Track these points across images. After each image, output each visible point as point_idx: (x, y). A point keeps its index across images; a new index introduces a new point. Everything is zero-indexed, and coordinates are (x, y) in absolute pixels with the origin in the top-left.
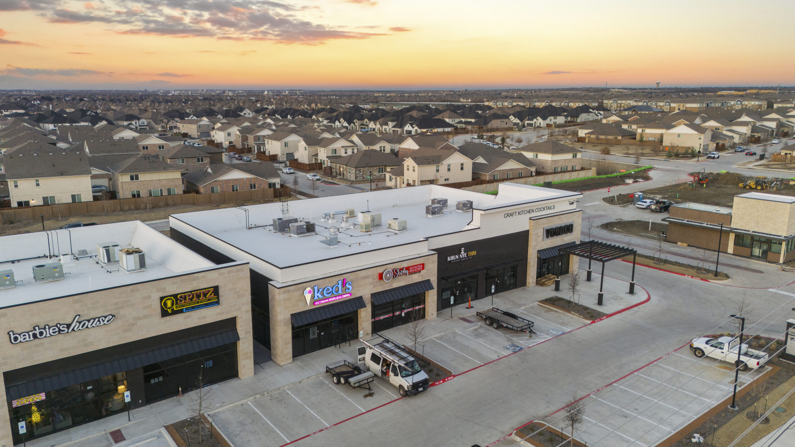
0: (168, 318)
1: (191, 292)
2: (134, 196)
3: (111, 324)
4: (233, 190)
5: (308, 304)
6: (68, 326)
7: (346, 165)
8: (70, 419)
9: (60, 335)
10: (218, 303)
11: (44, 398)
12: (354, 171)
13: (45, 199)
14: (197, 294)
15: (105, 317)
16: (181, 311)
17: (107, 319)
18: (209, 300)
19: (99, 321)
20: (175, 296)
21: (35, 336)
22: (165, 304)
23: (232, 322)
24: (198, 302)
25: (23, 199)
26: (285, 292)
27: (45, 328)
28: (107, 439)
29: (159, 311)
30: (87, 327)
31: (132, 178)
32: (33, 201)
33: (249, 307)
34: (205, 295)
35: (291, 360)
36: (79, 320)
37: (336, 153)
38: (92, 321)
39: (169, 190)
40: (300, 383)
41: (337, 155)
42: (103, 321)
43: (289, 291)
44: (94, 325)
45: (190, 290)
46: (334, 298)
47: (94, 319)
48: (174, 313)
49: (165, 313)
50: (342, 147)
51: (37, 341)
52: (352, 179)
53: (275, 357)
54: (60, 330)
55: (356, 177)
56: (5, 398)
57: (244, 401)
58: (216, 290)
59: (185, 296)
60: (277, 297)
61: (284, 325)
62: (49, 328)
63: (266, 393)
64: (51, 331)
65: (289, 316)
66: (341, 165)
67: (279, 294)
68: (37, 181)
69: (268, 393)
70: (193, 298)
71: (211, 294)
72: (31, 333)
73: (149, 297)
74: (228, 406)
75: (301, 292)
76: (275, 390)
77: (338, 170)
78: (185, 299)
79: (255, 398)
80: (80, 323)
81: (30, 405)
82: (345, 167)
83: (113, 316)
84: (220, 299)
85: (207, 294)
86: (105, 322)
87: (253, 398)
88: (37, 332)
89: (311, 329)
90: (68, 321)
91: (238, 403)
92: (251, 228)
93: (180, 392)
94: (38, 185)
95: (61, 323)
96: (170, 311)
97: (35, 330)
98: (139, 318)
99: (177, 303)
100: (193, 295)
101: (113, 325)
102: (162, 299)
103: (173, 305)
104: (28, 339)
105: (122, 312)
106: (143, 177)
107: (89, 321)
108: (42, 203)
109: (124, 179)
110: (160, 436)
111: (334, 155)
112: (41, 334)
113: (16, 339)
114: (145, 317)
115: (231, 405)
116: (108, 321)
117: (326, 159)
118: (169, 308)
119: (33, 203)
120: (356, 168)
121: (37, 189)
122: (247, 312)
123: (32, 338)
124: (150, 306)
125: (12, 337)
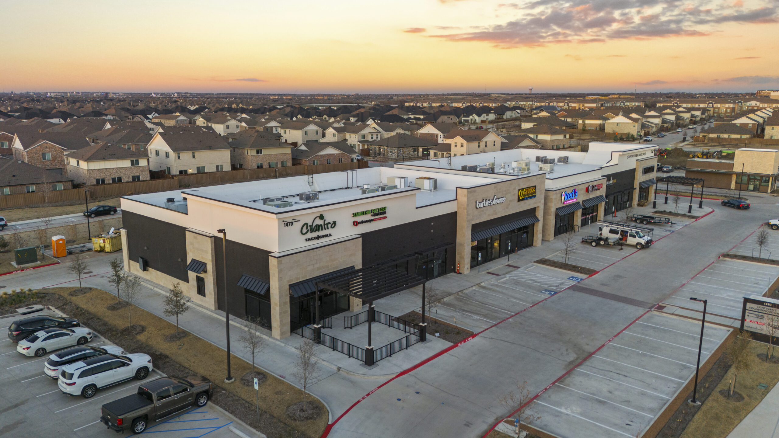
2: (258, 167)
3: (505, 203)
4: (328, 163)
5: (562, 203)
6: (493, 201)
7: (387, 146)
9: (489, 206)
10: (535, 197)
11: (477, 244)
12: (396, 151)
13: (198, 168)
15: (503, 198)
16: (524, 199)
20: (523, 189)
22: (520, 194)
23: (538, 209)
25: (183, 169)
26: (555, 194)
27: (486, 201)
31: (258, 153)
32: (190, 170)
33: (543, 201)
35: (553, 238)
39: (282, 163)
43: (557, 193)
44: (499, 202)
45: (527, 187)
46: (572, 201)
48: (522, 200)
49: (519, 199)
52: (394, 157)
54: (490, 203)
55: (398, 156)
58: (535, 188)
61: (553, 216)
65: (555, 209)
66: (381, 147)
68: (193, 153)
73: (515, 189)
75: (560, 195)
77: (377, 151)
82: (386, 148)
83: (505, 198)
84: (536, 194)
88: (484, 202)
94: (194, 157)
95: (491, 199)
96: (521, 198)
98: (511, 201)
102: (519, 190)
105: (507, 196)
106: (266, 152)
107: (498, 199)
108: (196, 172)
109: (251, 153)
111: (363, 140)
116: (503, 201)
117: (357, 143)
118: (521, 196)
119: (190, 171)
120: (398, 148)
121: (193, 160)
122: (542, 204)
123: (482, 206)
124: (515, 195)
125: (477, 204)
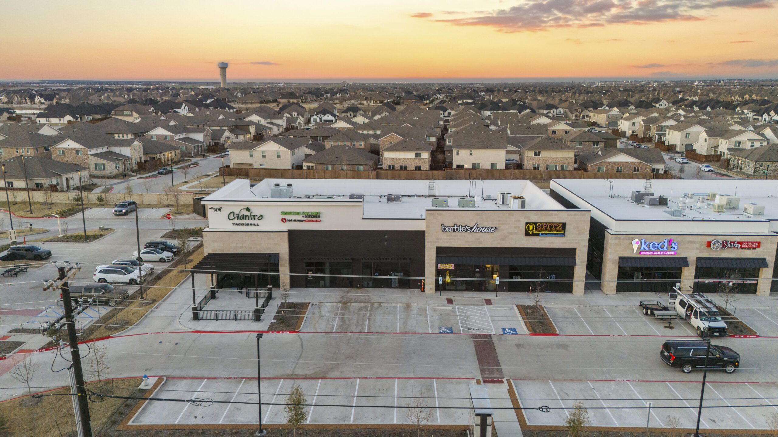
0: (529, 237)
1: (546, 223)
2: (534, 168)
3: (495, 233)
4: (617, 171)
5: (635, 252)
6: (472, 228)
7: (745, 158)
8: (465, 286)
9: (466, 232)
10: (564, 235)
11: (453, 268)
12: (754, 165)
13: (474, 165)
14: (550, 225)
15: (492, 228)
16: (538, 235)
17: (492, 229)
18: (558, 231)
19: (488, 229)
20: (536, 224)
21: (454, 229)
22: (528, 228)
23: (573, 251)
24: (550, 231)
25: (460, 164)
26: (616, 238)
27: (459, 227)
28: (482, 301)
29: (524, 232)
30: (481, 231)
31: (535, 154)
32: (466, 166)
33: (586, 243)
34: (556, 227)
35: (615, 292)
36: (478, 226)
37: (739, 146)
38: (484, 228)
39: (562, 166)
40: (616, 307)
41: (741, 147)
42: (490, 230)
43: (620, 239)
44: (485, 231)
45: (546, 222)
46: (659, 253)
47: (486, 228)
48: (533, 235)
49: (527, 234)
50: (749, 140)
51: (454, 233)
52: (750, 173)
53: (603, 287)
54: (467, 230)
55: (755, 172)
56: (435, 261)
57: (571, 306)
58: (564, 225)
59: (542, 225)
60: (610, 241)
61: (613, 264)
62: (462, 227)
63: (588, 306)
64: (462, 229)
65: (617, 258)
66: (740, 158)
67: (611, 239)
68: (471, 151)
69: (589, 306)
70: (547, 227)
71: (560, 228)
72: (452, 228)
73: (519, 221)
74: (559, 306)
75: (630, 241)
76: (595, 306)
77: (736, 163)
78: (542, 227)
79: (579, 307)
80: (478, 228)
81: (446, 270)
82: (744, 160)
83: (496, 228)
84: (566, 233)
85: (557, 227)
86: (491, 231)
87: (578, 306)
88: (455, 228)
89: (635, 273)
90: (472, 226)
91: (566, 306)
92: (614, 197)
93: (530, 290)
94: (471, 154)
95: (468, 225)
96: (531, 233)
97: (454, 226)
98: (511, 233)
99: (536, 229)
100: (548, 225)
101: (495, 234)
102: (527, 224)
103: (533, 229)
104: (450, 231)
105: (502, 227)
106: (544, 154)
107: (483, 228)
108: (471, 167)
109: (529, 154)
110: (512, 309)
111: (737, 147)
112: (457, 229)
113: (445, 229)
114: (515, 233)
115: (561, 306)
116: (493, 231)
117: (726, 151)
118: (531, 231)
120: (756, 161)
121: (470, 157)
122: (584, 246)
123: (452, 231)
124: (519, 227)
125: (443, 227)
